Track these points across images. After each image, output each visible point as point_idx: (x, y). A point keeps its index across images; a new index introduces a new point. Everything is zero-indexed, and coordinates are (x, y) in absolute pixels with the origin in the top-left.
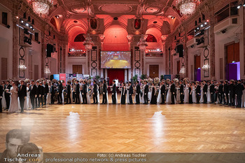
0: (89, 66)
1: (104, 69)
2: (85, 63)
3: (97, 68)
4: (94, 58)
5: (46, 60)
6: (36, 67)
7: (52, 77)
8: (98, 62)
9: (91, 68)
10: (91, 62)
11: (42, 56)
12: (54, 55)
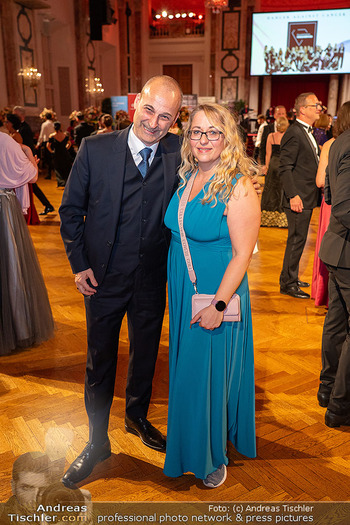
0: (213, 68)
1: (261, 78)
2: (200, 58)
3: (240, 73)
4: (230, 41)
5: (90, 51)
6: (64, 73)
7: (107, 105)
8: (241, 54)
9: (219, 74)
10: (220, 55)
11: (78, 38)
12: (110, 33)
